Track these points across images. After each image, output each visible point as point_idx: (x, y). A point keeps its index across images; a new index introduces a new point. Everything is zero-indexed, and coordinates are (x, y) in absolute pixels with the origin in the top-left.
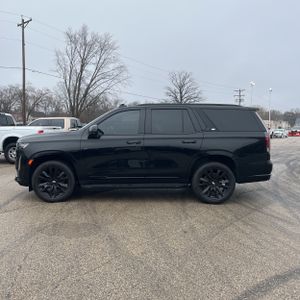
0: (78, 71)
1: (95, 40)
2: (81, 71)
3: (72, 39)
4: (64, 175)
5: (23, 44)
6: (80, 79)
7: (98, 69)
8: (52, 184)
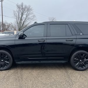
0: (21, 17)
1: (26, 7)
2: (22, 17)
3: (18, 7)
4: (7, 57)
5: (2, 7)
6: (21, 20)
7: (27, 16)
8: (1, 62)
